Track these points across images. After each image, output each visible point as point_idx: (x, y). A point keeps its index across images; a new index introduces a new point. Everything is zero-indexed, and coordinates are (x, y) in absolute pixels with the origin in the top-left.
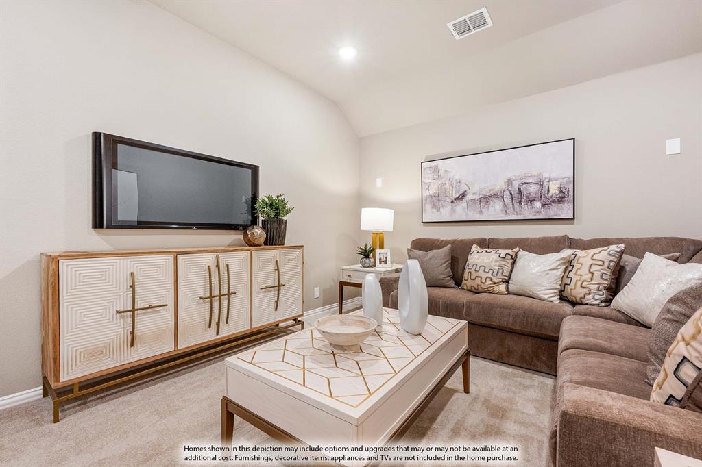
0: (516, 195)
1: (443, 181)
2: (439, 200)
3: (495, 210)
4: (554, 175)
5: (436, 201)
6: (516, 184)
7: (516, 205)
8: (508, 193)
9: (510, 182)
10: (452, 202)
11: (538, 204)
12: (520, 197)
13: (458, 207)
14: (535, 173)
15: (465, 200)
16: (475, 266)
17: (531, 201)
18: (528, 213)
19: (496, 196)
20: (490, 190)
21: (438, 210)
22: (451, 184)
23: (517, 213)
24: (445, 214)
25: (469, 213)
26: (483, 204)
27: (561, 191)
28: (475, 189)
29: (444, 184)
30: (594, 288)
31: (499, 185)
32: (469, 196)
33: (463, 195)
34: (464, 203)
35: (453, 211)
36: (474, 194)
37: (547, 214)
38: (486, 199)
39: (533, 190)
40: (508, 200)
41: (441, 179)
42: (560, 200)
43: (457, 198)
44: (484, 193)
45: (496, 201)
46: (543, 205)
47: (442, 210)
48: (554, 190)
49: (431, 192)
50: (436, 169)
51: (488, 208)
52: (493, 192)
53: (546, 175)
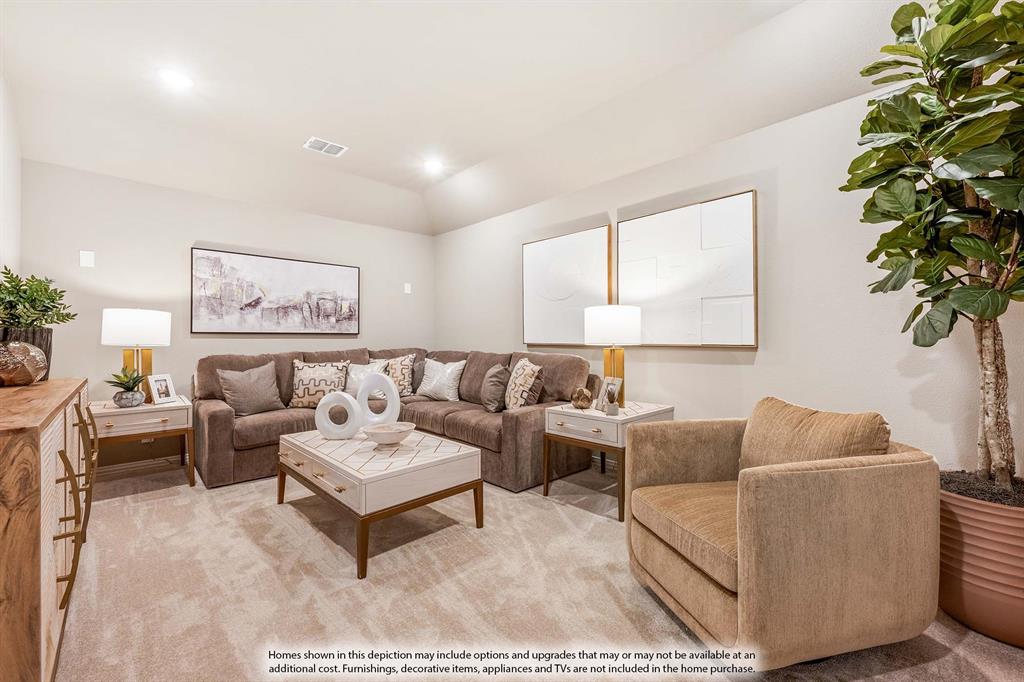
0: (314, 310)
1: (228, 280)
2: (222, 304)
3: (294, 322)
4: (345, 296)
5: (217, 304)
6: (315, 298)
7: (315, 318)
8: (306, 306)
9: (308, 295)
10: (241, 309)
11: (333, 320)
12: (318, 312)
13: (250, 316)
14: (331, 291)
15: (259, 308)
16: (312, 381)
17: (328, 316)
18: (324, 326)
19: (295, 307)
20: (289, 301)
21: (220, 316)
22: (241, 287)
23: (315, 327)
24: (231, 322)
25: (264, 324)
26: (281, 314)
27: (350, 310)
28: (272, 296)
29: (230, 284)
30: (406, 384)
31: (298, 297)
32: (264, 304)
33: (257, 302)
34: (258, 311)
35: (243, 320)
36: (270, 302)
37: (340, 329)
38: (285, 310)
39: (329, 306)
40: (307, 313)
41: (225, 277)
42: (350, 318)
43: (249, 305)
44: (282, 303)
45: (295, 312)
46: (337, 321)
47: (226, 318)
48: (345, 309)
49: (209, 292)
50: (217, 263)
51: (286, 320)
52: (291, 303)
53: (339, 294)
